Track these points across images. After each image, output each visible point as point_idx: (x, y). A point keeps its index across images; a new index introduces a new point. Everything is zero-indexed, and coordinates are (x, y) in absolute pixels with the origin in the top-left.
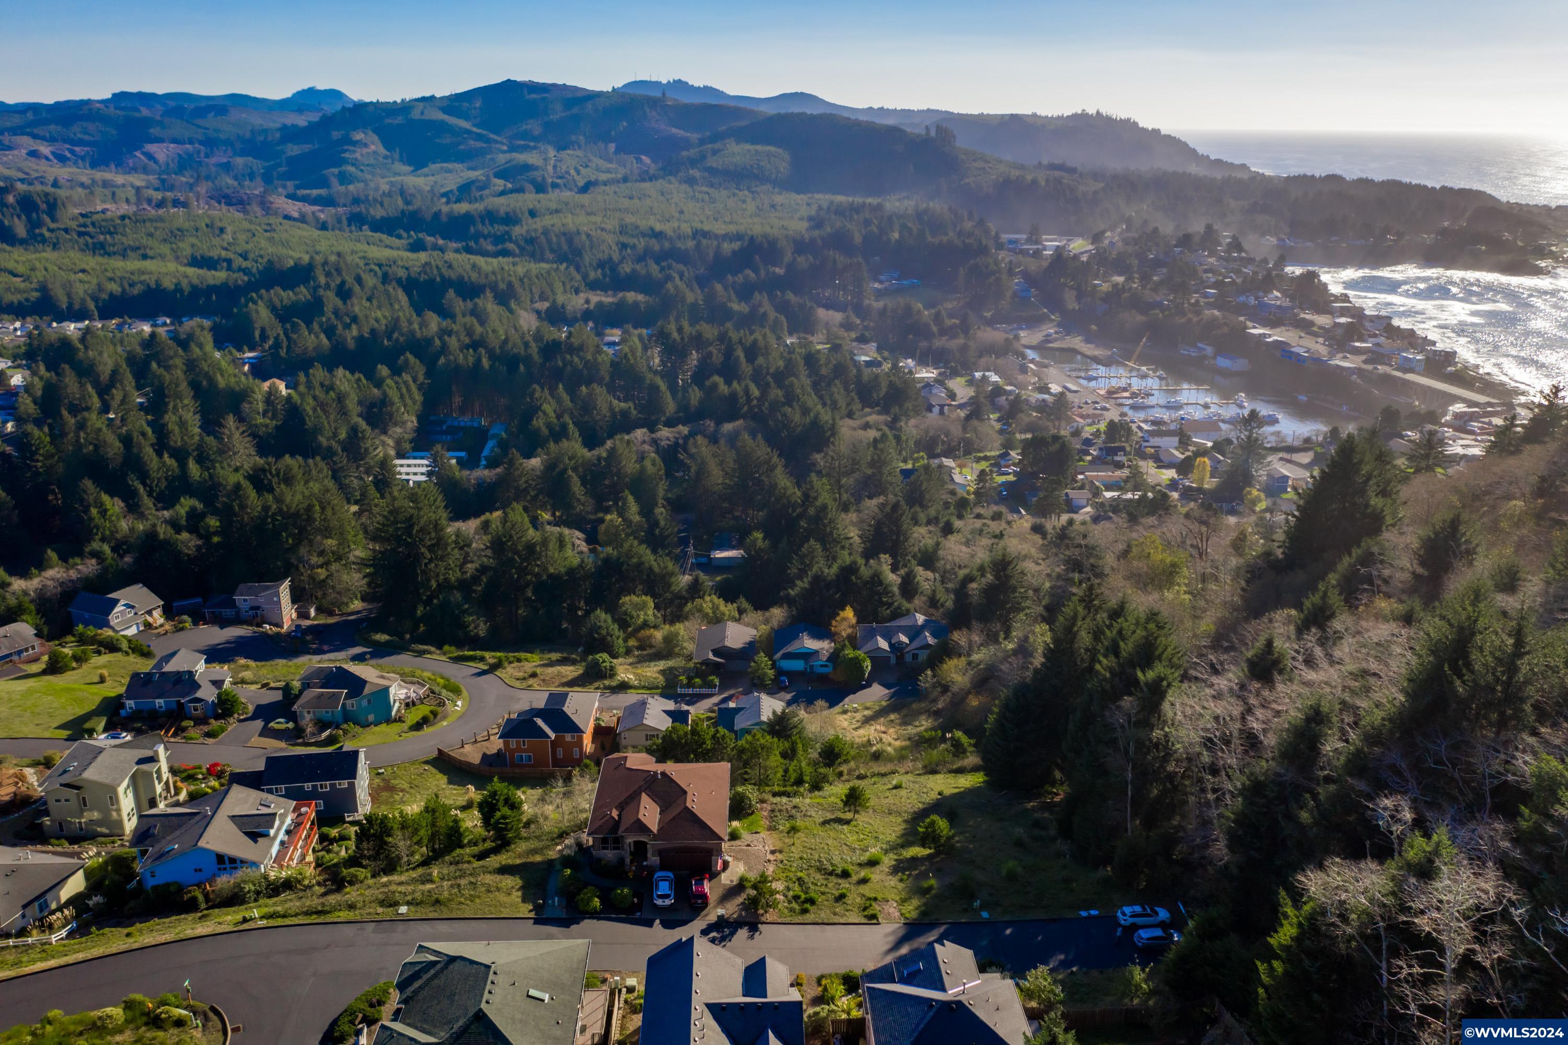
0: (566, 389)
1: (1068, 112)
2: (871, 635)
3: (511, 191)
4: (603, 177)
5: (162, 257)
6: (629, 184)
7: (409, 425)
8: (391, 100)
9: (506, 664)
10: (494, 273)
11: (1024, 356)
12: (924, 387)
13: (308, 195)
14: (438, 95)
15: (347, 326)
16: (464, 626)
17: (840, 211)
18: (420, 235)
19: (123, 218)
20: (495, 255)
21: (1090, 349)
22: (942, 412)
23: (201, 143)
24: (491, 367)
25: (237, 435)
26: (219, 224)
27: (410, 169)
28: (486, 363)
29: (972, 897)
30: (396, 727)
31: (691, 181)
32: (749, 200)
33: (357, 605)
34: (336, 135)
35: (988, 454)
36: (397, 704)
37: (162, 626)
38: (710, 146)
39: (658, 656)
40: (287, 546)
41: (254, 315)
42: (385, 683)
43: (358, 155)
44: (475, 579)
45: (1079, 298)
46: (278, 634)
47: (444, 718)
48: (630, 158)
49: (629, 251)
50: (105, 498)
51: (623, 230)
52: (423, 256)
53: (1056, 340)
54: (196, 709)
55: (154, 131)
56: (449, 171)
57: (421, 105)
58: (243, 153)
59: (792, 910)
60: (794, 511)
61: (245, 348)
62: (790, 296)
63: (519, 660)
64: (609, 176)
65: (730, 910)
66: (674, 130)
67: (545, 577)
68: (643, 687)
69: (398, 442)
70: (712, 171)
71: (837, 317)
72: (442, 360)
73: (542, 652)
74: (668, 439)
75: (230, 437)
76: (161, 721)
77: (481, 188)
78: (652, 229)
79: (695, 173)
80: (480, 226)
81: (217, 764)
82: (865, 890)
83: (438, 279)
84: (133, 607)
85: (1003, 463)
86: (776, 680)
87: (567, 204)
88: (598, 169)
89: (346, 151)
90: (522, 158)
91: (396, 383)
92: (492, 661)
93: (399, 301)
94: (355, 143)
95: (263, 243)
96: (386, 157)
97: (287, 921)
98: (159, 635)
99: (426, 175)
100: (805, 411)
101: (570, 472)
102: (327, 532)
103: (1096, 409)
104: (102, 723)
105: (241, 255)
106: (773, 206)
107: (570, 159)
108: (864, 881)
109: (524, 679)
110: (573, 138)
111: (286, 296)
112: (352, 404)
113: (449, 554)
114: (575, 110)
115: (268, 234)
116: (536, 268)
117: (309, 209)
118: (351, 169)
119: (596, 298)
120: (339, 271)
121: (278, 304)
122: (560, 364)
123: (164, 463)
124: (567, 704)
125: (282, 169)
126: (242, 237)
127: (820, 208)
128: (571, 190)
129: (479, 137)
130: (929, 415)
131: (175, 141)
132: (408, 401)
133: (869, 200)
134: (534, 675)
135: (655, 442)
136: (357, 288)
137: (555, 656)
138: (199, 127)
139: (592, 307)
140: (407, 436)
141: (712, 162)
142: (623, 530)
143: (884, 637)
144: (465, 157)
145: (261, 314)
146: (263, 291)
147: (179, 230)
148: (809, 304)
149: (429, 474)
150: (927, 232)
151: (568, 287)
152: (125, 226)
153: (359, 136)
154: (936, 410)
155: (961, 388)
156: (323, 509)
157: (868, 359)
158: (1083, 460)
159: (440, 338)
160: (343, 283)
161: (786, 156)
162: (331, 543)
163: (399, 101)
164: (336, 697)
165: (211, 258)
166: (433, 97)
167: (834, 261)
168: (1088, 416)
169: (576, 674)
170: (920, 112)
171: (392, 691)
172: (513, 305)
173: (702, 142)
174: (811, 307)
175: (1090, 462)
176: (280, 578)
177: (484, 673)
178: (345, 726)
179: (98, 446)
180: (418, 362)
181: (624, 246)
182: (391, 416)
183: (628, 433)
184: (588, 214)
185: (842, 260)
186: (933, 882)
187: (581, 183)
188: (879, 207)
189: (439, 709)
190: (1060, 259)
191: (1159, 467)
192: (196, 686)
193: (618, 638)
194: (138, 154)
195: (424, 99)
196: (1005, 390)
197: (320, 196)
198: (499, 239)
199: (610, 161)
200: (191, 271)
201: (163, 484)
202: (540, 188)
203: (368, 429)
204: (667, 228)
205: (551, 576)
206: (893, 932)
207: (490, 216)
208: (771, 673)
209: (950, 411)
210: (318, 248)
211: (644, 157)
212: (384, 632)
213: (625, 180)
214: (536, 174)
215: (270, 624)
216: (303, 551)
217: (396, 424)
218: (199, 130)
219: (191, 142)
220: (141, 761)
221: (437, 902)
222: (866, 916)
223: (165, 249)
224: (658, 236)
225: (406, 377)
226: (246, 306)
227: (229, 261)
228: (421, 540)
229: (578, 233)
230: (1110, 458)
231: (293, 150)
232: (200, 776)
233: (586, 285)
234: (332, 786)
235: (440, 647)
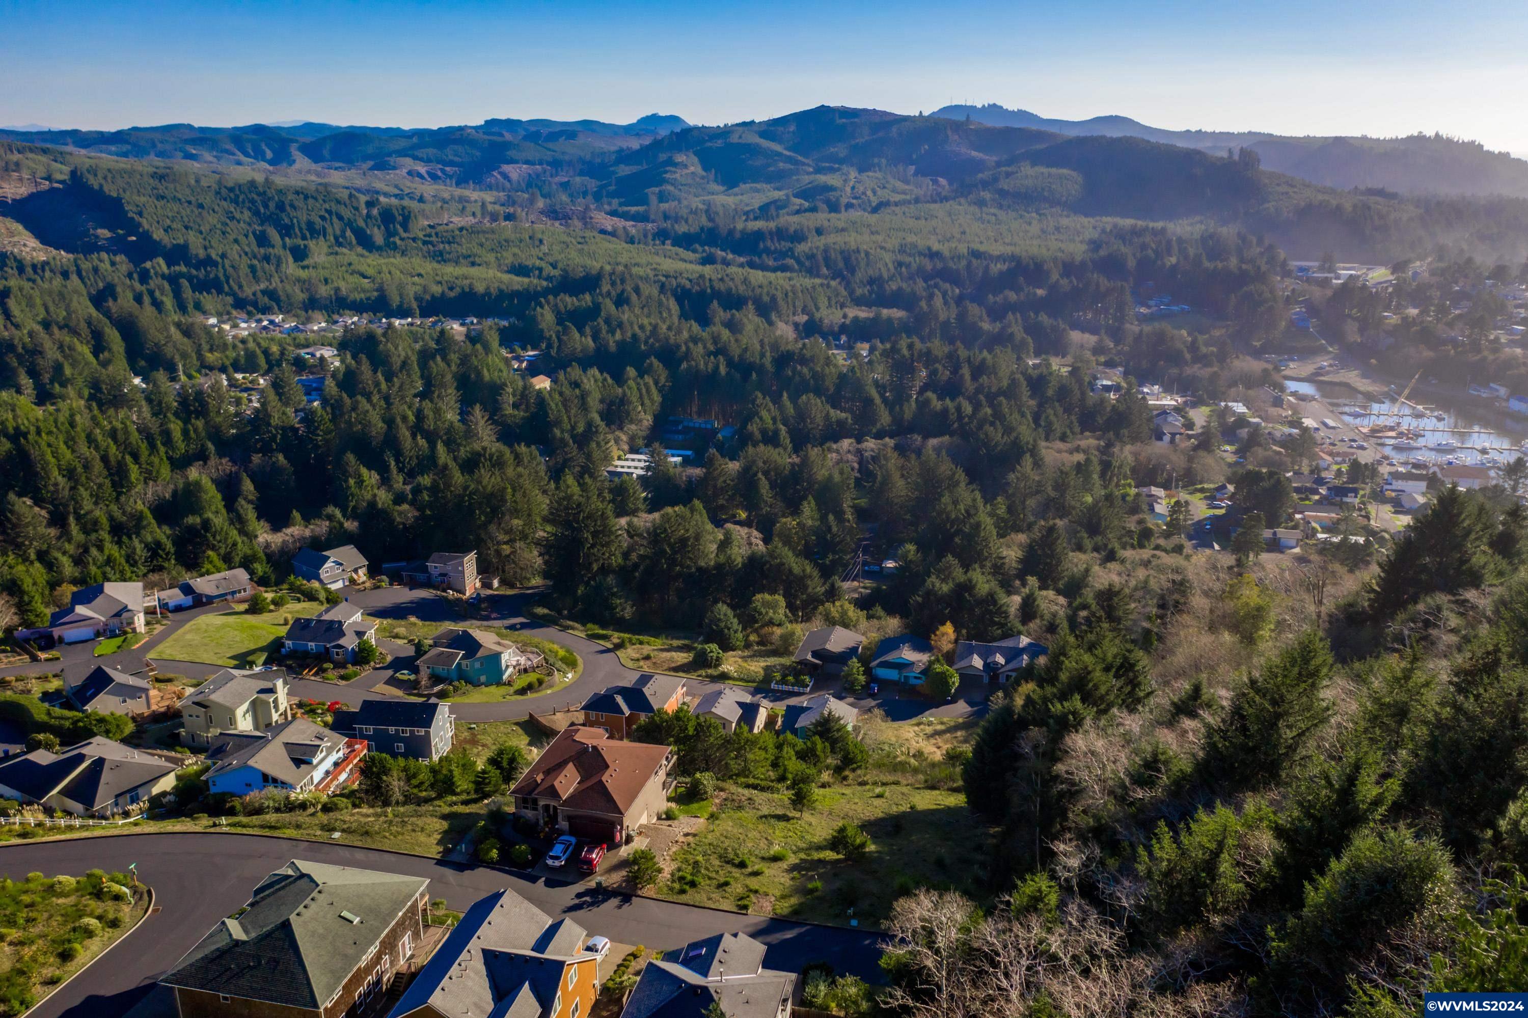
0: (790, 398)
1: (1402, 135)
2: (970, 651)
3: (806, 211)
4: (897, 198)
5: (487, 264)
6: (920, 205)
7: (645, 423)
8: (715, 125)
9: (628, 645)
10: (760, 287)
11: (1282, 389)
12: (1158, 415)
13: (628, 212)
14: (757, 121)
15: (612, 332)
16: (612, 608)
17: (1121, 235)
18: (713, 250)
19: (461, 229)
20: (774, 270)
21: (1364, 385)
22: (1172, 441)
23: (548, 164)
24: (728, 374)
25: (482, 423)
26: (540, 236)
27: (722, 188)
28: (723, 370)
29: (851, 904)
30: (503, 690)
31: (981, 203)
32: (1035, 222)
33: (536, 581)
34: (663, 157)
35: (1206, 486)
36: (510, 670)
37: (364, 583)
38: (1004, 169)
39: (775, 653)
40: (479, 522)
41: (539, 318)
42: (498, 648)
43: (678, 176)
44: (636, 566)
45: (1362, 330)
46: (459, 600)
47: (551, 686)
48: (927, 181)
49: (904, 269)
50: (364, 471)
51: (902, 250)
52: (708, 270)
53: (1328, 373)
54: (338, 654)
55: (511, 153)
56: (757, 191)
57: (741, 129)
58: (582, 173)
59: (671, 889)
60: (952, 527)
61: (529, 347)
62: (1044, 318)
63: (641, 643)
64: (903, 197)
65: (615, 879)
66: (974, 154)
67: (693, 570)
68: (741, 680)
69: (632, 439)
70: (1003, 193)
71: (1091, 339)
72: (684, 365)
73: (667, 638)
74: (872, 450)
75: (476, 424)
76: (309, 661)
77: (779, 208)
78: (929, 249)
79: (987, 195)
80: (769, 243)
81: (337, 703)
82: (753, 883)
83: (709, 291)
84: (341, 564)
85: (1218, 495)
86: (867, 687)
87: (854, 223)
88: (894, 190)
89: (666, 172)
90: (823, 179)
91: (638, 384)
92: (616, 641)
93: (669, 310)
94: (676, 165)
95: (574, 254)
96: (703, 178)
97: (245, 831)
98: (359, 591)
99: (736, 195)
100: (1008, 430)
101: (760, 475)
102: (516, 513)
103: (1351, 447)
104: (263, 657)
105: (551, 265)
106: (1057, 229)
107: (870, 179)
108: (756, 874)
109: (638, 660)
110: (876, 160)
111: (569, 301)
112: (594, 402)
113: (613, 541)
114: (881, 134)
115: (580, 246)
116: (808, 282)
117: (620, 223)
118: (670, 188)
119: (854, 312)
120: (623, 281)
121: (563, 310)
122: (790, 373)
123: (417, 444)
124: (649, 685)
125: (612, 188)
126: (556, 248)
127: (1103, 231)
128: (864, 210)
129: (789, 160)
130: (1159, 443)
131: (527, 162)
132: (647, 401)
133: (1151, 225)
134: (648, 658)
135: (859, 452)
136: (634, 297)
137: (676, 643)
138: (549, 150)
139: (848, 322)
140: (640, 433)
141: (1004, 184)
142: (796, 533)
143: (981, 656)
144: (776, 178)
145: (546, 317)
146: (551, 297)
147: (506, 241)
148: (1062, 326)
149: (648, 469)
150: (1204, 258)
151: (833, 302)
152: (462, 236)
153: (680, 158)
154: (1167, 438)
155: (1200, 416)
156: (514, 490)
157: (1109, 383)
158: (1309, 499)
159: (686, 344)
160: (623, 291)
161: (1080, 179)
162: (517, 523)
163: (722, 126)
164: (453, 656)
165: (527, 266)
166: (753, 122)
167: (1098, 285)
168: (1338, 454)
169: (686, 661)
170: (1240, 135)
171: (505, 658)
172: (774, 317)
173: (999, 164)
174: (1064, 330)
175: (1317, 501)
176: (467, 551)
177: (608, 651)
178: (456, 683)
179: (367, 425)
180: (661, 366)
181: (900, 264)
182: (628, 413)
183: (836, 442)
184: (872, 233)
185: (1105, 283)
186: (818, 884)
187: (875, 201)
188: (1164, 230)
189: (546, 679)
190: (1349, 289)
191: (1396, 512)
192: (342, 634)
193: (736, 632)
194: (495, 173)
195: (744, 124)
196: (1249, 422)
197: (638, 213)
198: (783, 254)
199: (907, 182)
200: (506, 277)
201: (414, 462)
202: (834, 207)
203: (602, 424)
204: (944, 249)
205: (700, 569)
206: (756, 924)
207: (780, 234)
208: (862, 678)
209: (1181, 440)
210: (619, 259)
211: (940, 179)
212: (544, 607)
213: (917, 201)
214: (832, 195)
215: (453, 590)
216: (492, 528)
217: (631, 422)
218: (549, 153)
219: (541, 164)
220: (262, 691)
221: (367, 833)
222: (738, 906)
223: (491, 257)
224: (933, 255)
225: (648, 379)
226: (535, 310)
227: (540, 270)
228: (586, 526)
229: (858, 251)
230: (1338, 499)
231: (624, 170)
232: (320, 711)
233: (852, 300)
234: (412, 732)
235: (584, 625)
